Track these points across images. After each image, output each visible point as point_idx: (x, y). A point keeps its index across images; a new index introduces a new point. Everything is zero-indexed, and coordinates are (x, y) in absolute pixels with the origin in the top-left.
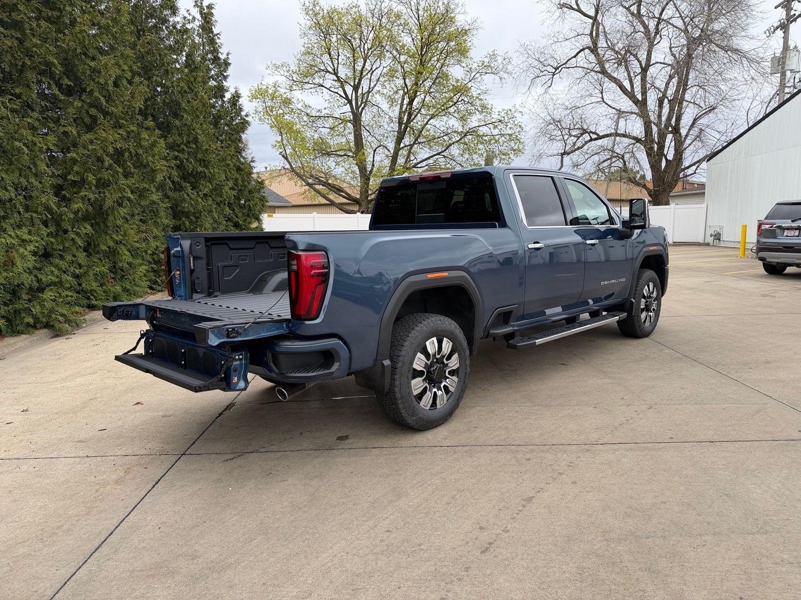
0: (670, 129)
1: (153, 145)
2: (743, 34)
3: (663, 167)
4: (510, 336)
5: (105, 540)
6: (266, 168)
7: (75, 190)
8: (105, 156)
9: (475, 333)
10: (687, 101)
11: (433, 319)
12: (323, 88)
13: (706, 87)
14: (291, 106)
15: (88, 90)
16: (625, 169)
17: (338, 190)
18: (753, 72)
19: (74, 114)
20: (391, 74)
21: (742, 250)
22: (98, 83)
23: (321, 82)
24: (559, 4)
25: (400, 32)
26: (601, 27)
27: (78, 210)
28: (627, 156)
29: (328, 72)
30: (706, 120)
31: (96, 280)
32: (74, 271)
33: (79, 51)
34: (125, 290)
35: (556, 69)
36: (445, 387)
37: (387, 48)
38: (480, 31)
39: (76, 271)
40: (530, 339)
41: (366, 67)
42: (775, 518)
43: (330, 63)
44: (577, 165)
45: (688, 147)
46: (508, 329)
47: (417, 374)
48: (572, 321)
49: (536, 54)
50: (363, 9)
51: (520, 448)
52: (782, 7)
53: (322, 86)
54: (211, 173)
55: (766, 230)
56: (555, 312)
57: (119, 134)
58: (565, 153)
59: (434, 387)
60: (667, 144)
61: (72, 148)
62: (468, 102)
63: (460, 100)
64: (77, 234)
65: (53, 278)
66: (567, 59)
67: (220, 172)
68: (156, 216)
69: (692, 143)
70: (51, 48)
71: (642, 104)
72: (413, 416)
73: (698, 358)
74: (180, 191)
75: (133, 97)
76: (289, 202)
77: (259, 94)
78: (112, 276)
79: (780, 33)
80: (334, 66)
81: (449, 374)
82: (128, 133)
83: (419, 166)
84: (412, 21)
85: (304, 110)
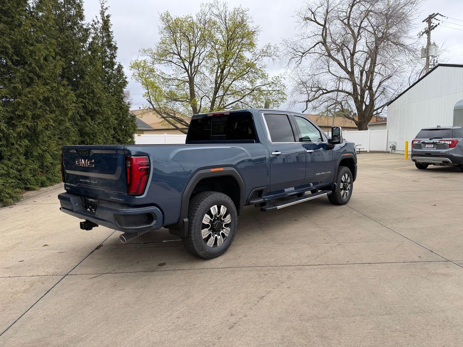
0: (367, 88)
1: (67, 95)
2: (405, 35)
3: (364, 109)
4: (263, 204)
5: (11, 326)
6: (140, 108)
7: (19, 120)
8: (37, 101)
9: (240, 203)
10: (375, 72)
11: (215, 195)
12: (172, 63)
13: (386, 65)
14: (154, 73)
15: (29, 63)
16: (343, 110)
17: (180, 121)
18: (411, 57)
19: (20, 77)
20: (211, 55)
21: (406, 155)
22: (35, 59)
23: (171, 59)
24: (305, 18)
25: (216, 32)
26: (328, 31)
27: (20, 131)
28: (343, 103)
29: (175, 54)
30: (387, 83)
31: (31, 173)
32: (17, 167)
33: (23, 41)
34: (48, 179)
35: (303, 54)
36: (222, 233)
37: (208, 41)
38: (261, 32)
39: (18, 167)
40: (274, 205)
41: (197, 51)
42: (397, 306)
43: (176, 49)
44: (315, 108)
45: (377, 98)
46: (261, 200)
47: (205, 226)
48: (300, 195)
49: (292, 45)
50: (195, 19)
51: (262, 268)
52: (426, 22)
53: (171, 62)
54: (102, 110)
55: (416, 144)
56: (290, 190)
57: (47, 88)
58: (309, 101)
59: (216, 234)
60: (366, 96)
61: (18, 96)
62: (255, 72)
63: (250, 71)
64: (20, 146)
65: (3, 172)
66: (310, 48)
67: (108, 109)
68: (68, 135)
69: (379, 95)
70: (7, 39)
71: (351, 74)
72: (202, 251)
73: (372, 216)
74: (84, 121)
75: (55, 67)
76: (152, 128)
77: (136, 65)
78: (41, 170)
79: (425, 35)
80: (178, 50)
81: (224, 226)
82: (52, 87)
83: (227, 107)
84: (222, 26)
85: (161, 75)
